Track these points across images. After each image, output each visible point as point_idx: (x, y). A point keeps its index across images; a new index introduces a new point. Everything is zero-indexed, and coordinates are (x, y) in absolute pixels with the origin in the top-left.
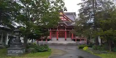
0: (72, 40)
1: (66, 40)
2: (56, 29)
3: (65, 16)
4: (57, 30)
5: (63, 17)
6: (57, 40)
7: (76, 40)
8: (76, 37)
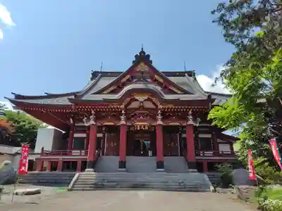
0: (191, 165)
1: (160, 165)
2: (117, 115)
4: (120, 119)
5: (152, 78)
6: (122, 164)
7: (205, 166)
8: (204, 154)
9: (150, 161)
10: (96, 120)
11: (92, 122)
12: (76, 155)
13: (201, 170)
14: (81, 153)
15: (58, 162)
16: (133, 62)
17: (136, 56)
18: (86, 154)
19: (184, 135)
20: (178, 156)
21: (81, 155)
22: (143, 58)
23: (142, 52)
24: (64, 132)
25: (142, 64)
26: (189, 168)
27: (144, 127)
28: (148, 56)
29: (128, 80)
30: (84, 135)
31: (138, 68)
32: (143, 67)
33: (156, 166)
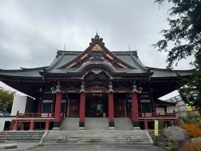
1: (112, 124)
2: (78, 85)
4: (80, 88)
6: (82, 124)
7: (146, 125)
8: (145, 115)
9: (103, 122)
12: (45, 117)
13: (142, 128)
14: (48, 115)
15: (30, 123)
16: (90, 44)
17: (92, 39)
18: (53, 116)
19: (129, 101)
20: (125, 117)
21: (48, 117)
22: (97, 41)
23: (97, 36)
24: (34, 99)
25: (97, 45)
26: (134, 126)
27: (99, 94)
28: (102, 39)
29: (86, 58)
31: (94, 49)
32: (97, 48)
33: (108, 125)
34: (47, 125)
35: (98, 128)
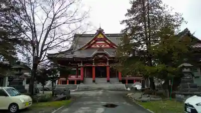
1: (108, 81)
3: (107, 39)
4: (92, 64)
5: (105, 41)
6: (94, 81)
7: (127, 81)
10: (83, 64)
11: (82, 65)
12: (74, 78)
13: (123, 83)
16: (96, 33)
17: (97, 31)
20: (116, 77)
22: (100, 31)
23: (100, 28)
26: (119, 82)
28: (103, 30)
29: (94, 42)
30: (76, 69)
31: (98, 37)
32: (100, 36)
33: (106, 81)
34: (76, 82)
35: (102, 83)
